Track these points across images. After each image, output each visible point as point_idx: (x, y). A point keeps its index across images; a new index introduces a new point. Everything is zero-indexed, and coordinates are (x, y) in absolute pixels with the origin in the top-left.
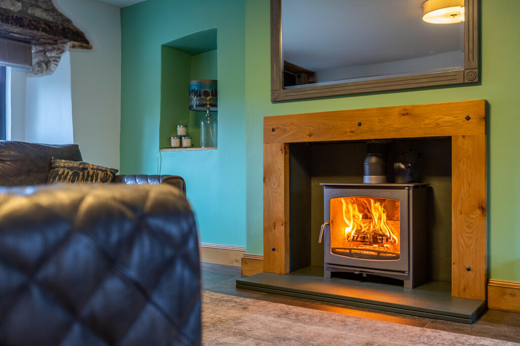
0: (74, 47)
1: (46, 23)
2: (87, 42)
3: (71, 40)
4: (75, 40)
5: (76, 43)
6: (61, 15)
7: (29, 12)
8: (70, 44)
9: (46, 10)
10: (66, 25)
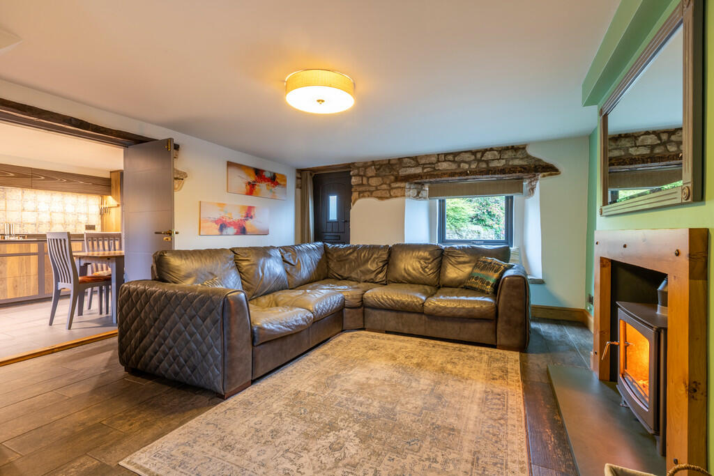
0: (544, 176)
1: (522, 167)
2: (557, 170)
3: (542, 172)
4: (545, 172)
5: (545, 174)
6: (534, 158)
7: (510, 163)
8: (541, 175)
9: (522, 159)
10: (537, 163)
